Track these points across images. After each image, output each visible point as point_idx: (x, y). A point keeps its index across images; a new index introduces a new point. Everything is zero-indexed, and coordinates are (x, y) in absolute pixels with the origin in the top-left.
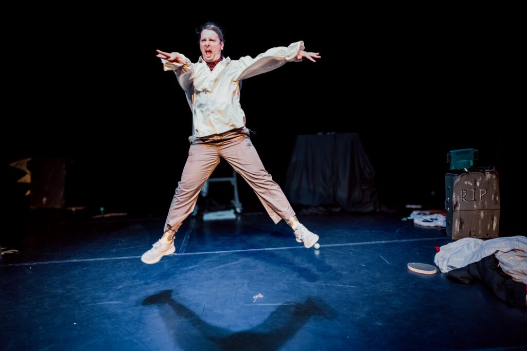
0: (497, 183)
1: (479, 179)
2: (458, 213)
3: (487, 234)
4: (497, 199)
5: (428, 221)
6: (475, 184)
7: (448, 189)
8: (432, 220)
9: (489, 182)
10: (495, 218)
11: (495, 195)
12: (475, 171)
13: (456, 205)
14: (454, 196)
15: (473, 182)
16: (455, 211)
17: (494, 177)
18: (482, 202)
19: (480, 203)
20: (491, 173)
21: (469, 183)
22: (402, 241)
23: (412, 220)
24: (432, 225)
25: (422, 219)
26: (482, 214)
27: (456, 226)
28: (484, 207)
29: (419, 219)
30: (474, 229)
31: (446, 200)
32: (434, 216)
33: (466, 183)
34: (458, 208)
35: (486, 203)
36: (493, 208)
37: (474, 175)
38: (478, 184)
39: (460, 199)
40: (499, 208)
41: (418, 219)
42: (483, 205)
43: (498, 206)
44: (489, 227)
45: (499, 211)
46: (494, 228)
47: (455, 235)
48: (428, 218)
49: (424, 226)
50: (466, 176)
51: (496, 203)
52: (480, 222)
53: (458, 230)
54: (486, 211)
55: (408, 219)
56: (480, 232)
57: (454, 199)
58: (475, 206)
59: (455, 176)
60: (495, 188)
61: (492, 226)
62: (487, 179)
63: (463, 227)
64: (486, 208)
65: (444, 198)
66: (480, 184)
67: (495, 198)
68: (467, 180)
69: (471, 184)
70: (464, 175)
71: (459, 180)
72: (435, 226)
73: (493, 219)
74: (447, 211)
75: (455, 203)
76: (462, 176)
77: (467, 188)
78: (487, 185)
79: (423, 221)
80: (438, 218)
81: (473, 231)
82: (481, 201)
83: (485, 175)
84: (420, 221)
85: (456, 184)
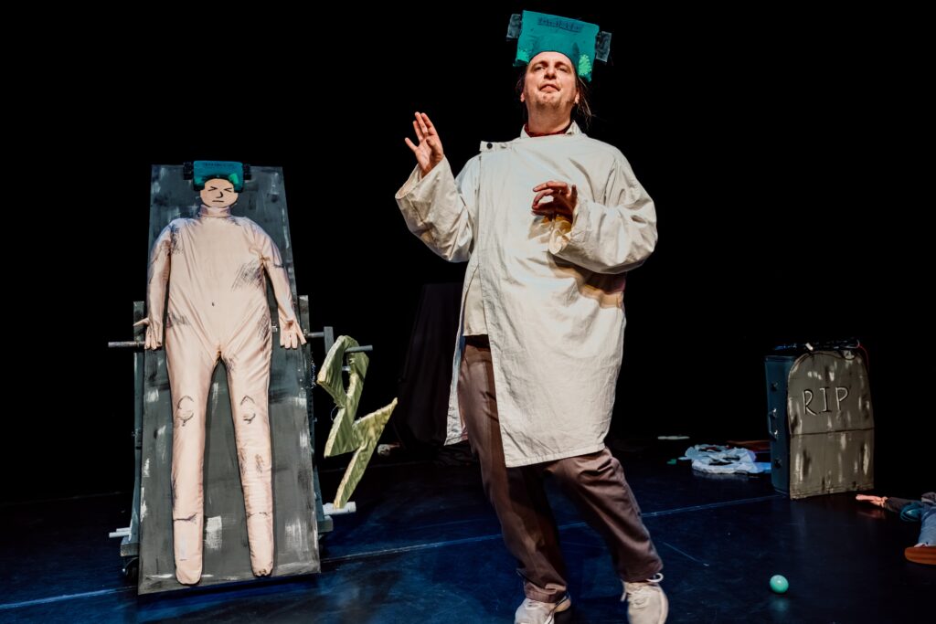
0: (866, 374)
1: (833, 365)
2: (800, 441)
3: (854, 483)
4: (868, 406)
5: (721, 464)
6: (827, 377)
7: (773, 389)
8: (728, 461)
9: (851, 372)
10: (866, 447)
11: (864, 399)
12: (825, 349)
13: (795, 423)
14: (790, 404)
15: (823, 372)
16: (793, 436)
17: (859, 361)
18: (842, 414)
19: (837, 417)
20: (854, 352)
21: (816, 374)
22: (692, 509)
23: (690, 462)
24: (729, 470)
25: (708, 460)
26: (843, 440)
27: (797, 469)
28: (845, 425)
29: (702, 461)
30: (830, 472)
31: (770, 413)
32: (734, 452)
33: (810, 374)
34: (799, 430)
35: (849, 418)
36: (862, 427)
37: (823, 358)
38: (832, 377)
39: (801, 409)
40: (873, 426)
41: (699, 459)
42: (844, 421)
43: (870, 423)
44: (856, 468)
45: (873, 431)
46: (866, 468)
47: (796, 488)
48: (720, 456)
49: (713, 474)
50: (809, 360)
51: (867, 417)
52: (840, 458)
53: (801, 478)
54: (850, 434)
55: (679, 461)
56: (840, 480)
57: (791, 411)
58: (830, 424)
59: (788, 360)
60: (863, 384)
61: (861, 465)
62: (847, 366)
63: (810, 470)
64: (850, 426)
65: (764, 410)
66: (836, 376)
67: (864, 406)
68: (812, 369)
69: (820, 377)
70: (805, 358)
71: (796, 368)
72: (735, 473)
73: (862, 450)
74: (772, 438)
75: (792, 418)
76: (803, 360)
77: (812, 386)
78: (847, 378)
79: (711, 464)
80: (741, 455)
81: (829, 477)
82: (840, 412)
83: (843, 357)
84: (703, 463)
85: (792, 378)
